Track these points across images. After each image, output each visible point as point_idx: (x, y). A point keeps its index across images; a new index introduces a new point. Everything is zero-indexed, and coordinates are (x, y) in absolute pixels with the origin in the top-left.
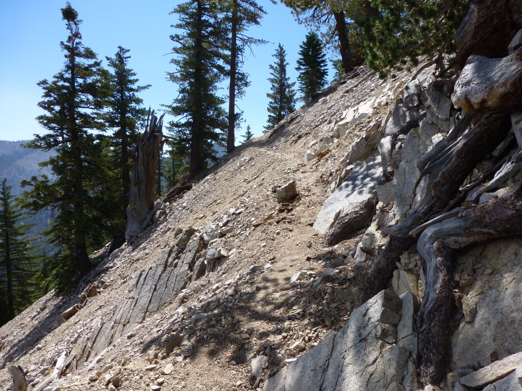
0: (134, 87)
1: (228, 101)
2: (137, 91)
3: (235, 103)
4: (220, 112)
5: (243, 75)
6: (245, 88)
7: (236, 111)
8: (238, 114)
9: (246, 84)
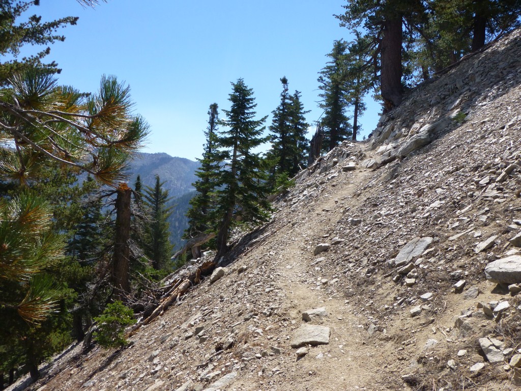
0: (302, 111)
1: (353, 119)
2: (304, 113)
3: (358, 120)
4: (347, 125)
5: (363, 104)
6: (363, 111)
7: (358, 124)
8: (359, 126)
9: (364, 109)
